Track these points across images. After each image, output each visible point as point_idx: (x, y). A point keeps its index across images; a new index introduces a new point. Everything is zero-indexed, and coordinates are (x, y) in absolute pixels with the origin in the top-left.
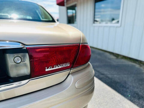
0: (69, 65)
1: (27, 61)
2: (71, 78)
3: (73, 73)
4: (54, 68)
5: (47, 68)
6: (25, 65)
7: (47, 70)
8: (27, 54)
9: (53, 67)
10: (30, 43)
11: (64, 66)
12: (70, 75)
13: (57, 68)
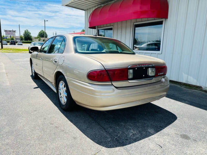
4: (160, 74)
12: (162, 78)
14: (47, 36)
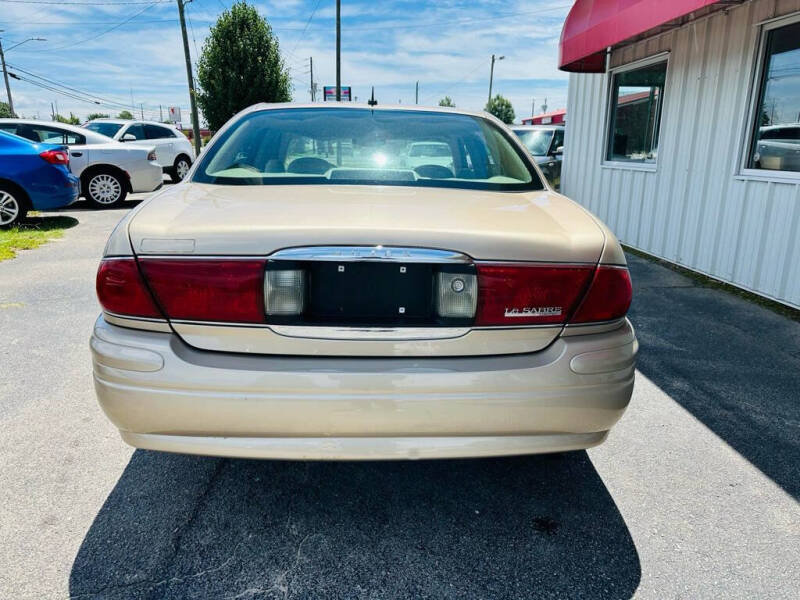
0: (559, 313)
1: (473, 290)
2: (563, 349)
3: (569, 338)
4: (523, 315)
5: (509, 311)
6: (469, 297)
7: (507, 315)
8: (475, 277)
9: (521, 312)
10: (480, 256)
11: (547, 312)
12: (560, 341)
13: (530, 314)
14: (514, 118)
